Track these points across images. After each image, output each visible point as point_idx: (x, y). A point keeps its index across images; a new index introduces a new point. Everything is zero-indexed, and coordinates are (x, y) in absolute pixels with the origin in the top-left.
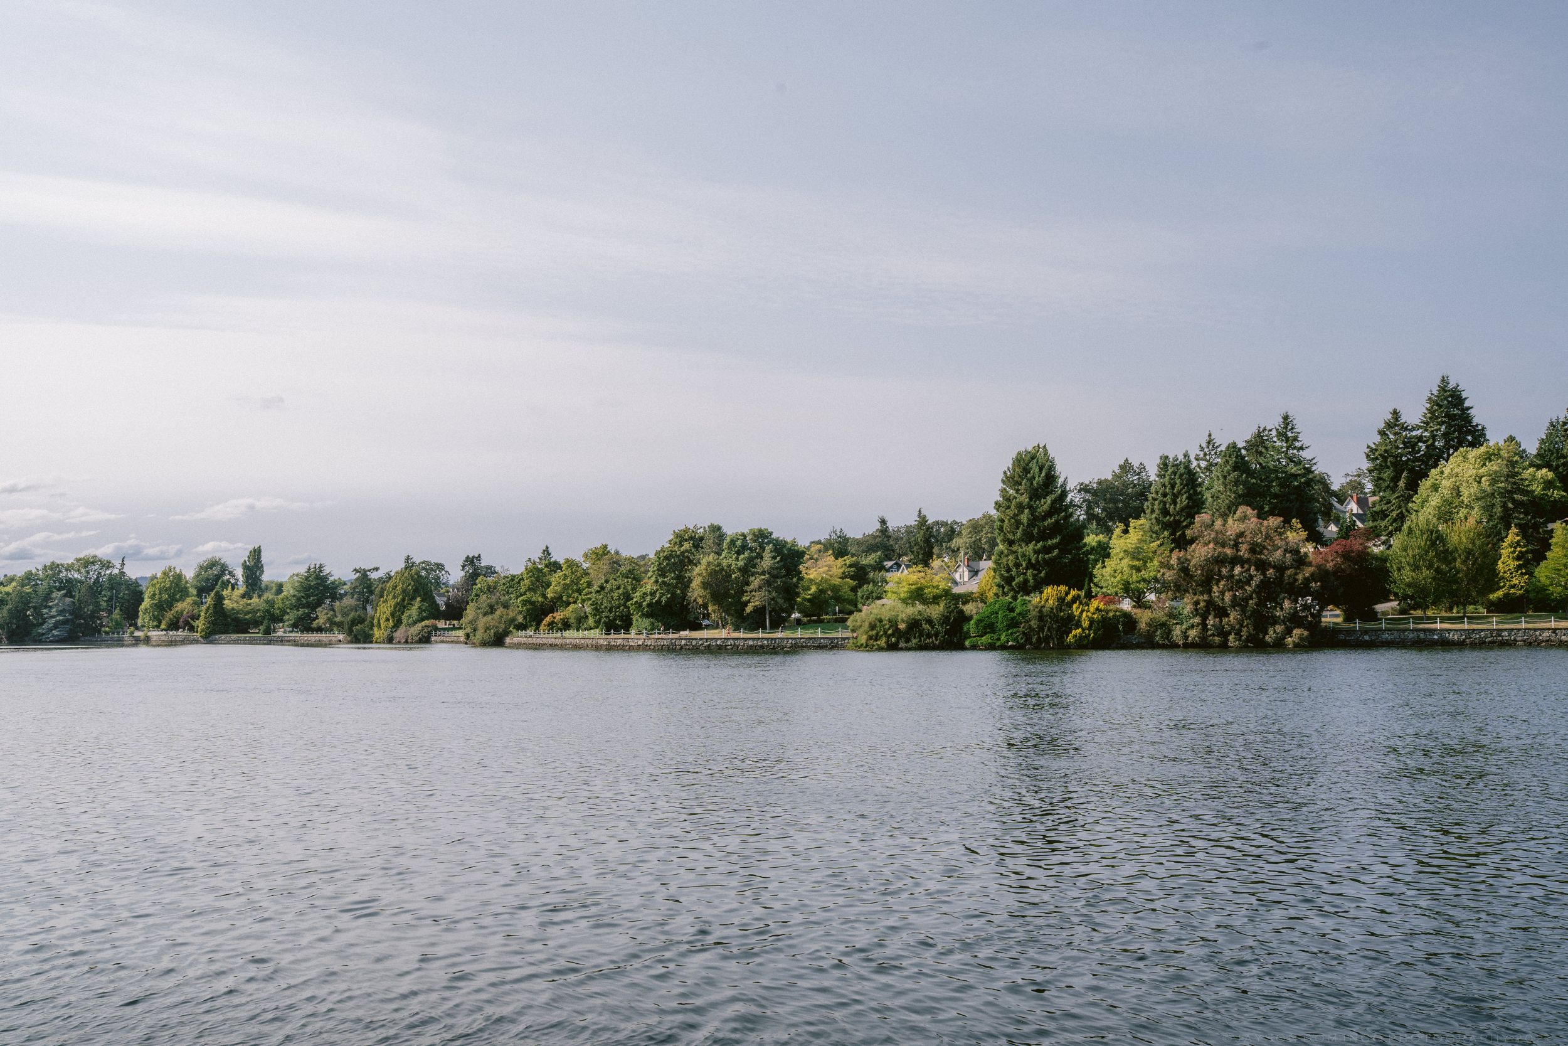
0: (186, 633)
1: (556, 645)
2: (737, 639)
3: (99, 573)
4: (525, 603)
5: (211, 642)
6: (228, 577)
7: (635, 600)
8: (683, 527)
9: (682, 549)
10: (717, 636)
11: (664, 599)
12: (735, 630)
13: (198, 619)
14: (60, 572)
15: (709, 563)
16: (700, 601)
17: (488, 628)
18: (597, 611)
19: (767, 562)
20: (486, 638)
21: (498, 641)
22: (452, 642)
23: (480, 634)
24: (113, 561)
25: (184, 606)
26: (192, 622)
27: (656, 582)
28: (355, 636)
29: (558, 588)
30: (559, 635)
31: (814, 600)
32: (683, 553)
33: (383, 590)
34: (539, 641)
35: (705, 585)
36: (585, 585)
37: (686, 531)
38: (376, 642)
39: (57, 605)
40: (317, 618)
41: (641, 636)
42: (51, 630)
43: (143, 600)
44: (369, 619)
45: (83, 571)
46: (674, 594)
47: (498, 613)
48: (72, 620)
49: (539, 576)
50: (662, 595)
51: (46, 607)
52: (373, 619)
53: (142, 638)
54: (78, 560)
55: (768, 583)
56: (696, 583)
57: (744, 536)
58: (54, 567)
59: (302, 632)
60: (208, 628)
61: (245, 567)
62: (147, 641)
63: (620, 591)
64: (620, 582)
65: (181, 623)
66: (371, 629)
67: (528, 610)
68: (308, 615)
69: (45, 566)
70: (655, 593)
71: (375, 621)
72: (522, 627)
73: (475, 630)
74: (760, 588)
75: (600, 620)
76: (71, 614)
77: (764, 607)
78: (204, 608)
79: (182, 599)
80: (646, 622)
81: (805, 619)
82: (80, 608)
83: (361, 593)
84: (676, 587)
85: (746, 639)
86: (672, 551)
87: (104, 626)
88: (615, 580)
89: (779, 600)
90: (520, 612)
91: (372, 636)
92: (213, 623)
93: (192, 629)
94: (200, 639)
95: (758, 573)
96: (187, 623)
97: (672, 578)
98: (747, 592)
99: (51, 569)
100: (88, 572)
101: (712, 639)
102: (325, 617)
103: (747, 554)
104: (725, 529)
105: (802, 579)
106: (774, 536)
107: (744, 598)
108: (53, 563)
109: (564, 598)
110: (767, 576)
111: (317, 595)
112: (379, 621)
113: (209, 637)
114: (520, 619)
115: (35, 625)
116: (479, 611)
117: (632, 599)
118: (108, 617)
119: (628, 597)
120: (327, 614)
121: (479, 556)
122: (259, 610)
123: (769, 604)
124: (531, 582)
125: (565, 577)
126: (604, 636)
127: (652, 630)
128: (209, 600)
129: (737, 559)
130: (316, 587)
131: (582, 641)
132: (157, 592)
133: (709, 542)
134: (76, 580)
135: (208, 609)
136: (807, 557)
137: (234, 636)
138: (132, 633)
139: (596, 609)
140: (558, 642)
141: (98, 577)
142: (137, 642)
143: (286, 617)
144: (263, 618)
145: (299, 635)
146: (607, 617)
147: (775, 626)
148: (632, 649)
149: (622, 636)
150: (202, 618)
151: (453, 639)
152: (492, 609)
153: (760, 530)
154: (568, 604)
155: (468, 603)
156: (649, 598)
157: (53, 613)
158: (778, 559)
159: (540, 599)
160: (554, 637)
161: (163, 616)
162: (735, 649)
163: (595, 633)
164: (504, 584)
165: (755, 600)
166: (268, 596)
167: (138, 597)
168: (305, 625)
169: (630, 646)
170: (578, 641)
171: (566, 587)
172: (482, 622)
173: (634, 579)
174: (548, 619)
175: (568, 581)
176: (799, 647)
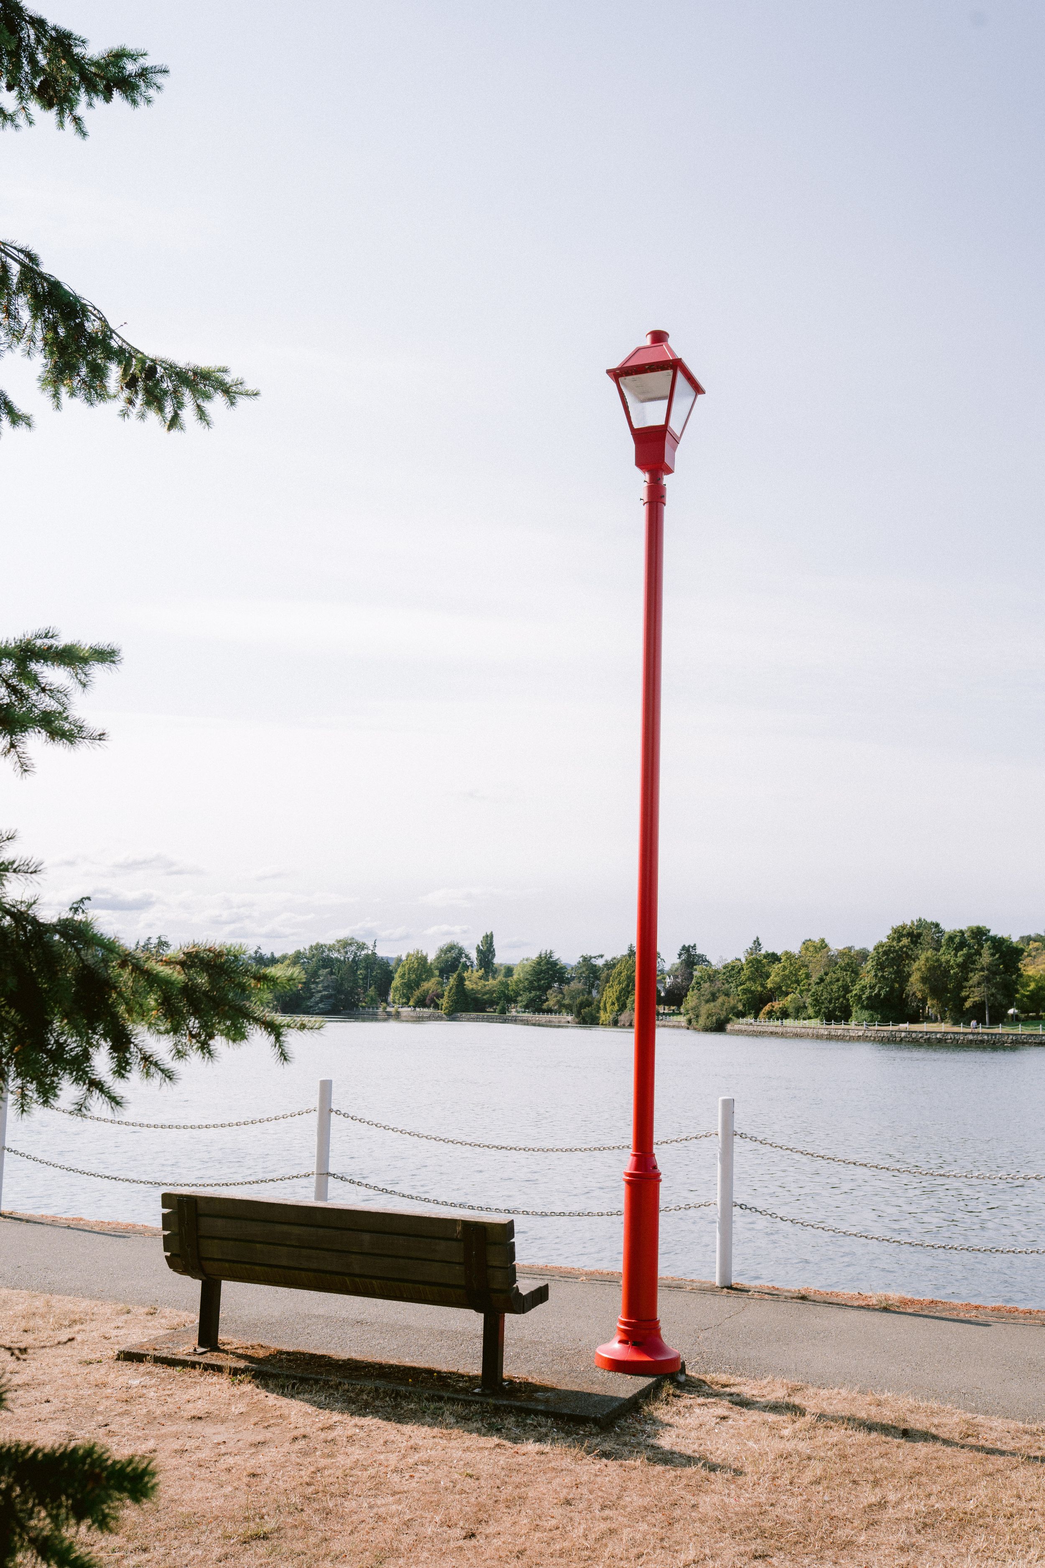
0: (431, 1010)
1: (776, 1033)
2: (957, 1033)
3: (356, 954)
4: (745, 991)
5: (453, 1019)
6: (465, 959)
7: (854, 992)
8: (901, 924)
9: (901, 944)
10: (936, 1030)
11: (883, 993)
12: (954, 1024)
13: (442, 998)
14: (323, 951)
15: (927, 959)
16: (919, 995)
17: (710, 1014)
18: (817, 1002)
19: (986, 958)
20: (709, 1024)
21: (719, 1027)
22: (674, 1026)
23: (702, 1021)
24: (366, 943)
25: (430, 985)
26: (437, 1000)
27: (876, 975)
28: (583, 1019)
29: (777, 979)
30: (779, 1023)
31: (1034, 996)
32: (901, 948)
33: (608, 976)
34: (760, 1029)
35: (924, 980)
36: (803, 976)
37: (904, 927)
38: (602, 1024)
39: (322, 981)
40: (547, 1000)
41: (860, 1027)
42: (317, 1003)
43: (393, 978)
44: (595, 1003)
45: (342, 951)
46: (892, 988)
47: (720, 1000)
48: (335, 995)
49: (758, 967)
50: (881, 989)
51: (314, 982)
52: (599, 1002)
53: (393, 1013)
54: (339, 942)
55: (987, 979)
56: (915, 978)
57: (961, 932)
58: (319, 948)
59: (534, 1013)
60: (451, 1006)
61: (479, 951)
62: (397, 1016)
63: (840, 983)
64: (839, 974)
65: (428, 1001)
66: (598, 1012)
67: (748, 999)
68: (539, 997)
69: (311, 946)
70: (875, 986)
71: (602, 1005)
72: (741, 1015)
73: (697, 1016)
74: (979, 984)
75: (820, 1010)
76: (334, 989)
77: (983, 1003)
78: (447, 988)
79: (427, 979)
80: (866, 1014)
81: (1023, 1016)
82: (342, 984)
83: (587, 978)
84: (894, 981)
85: (966, 1034)
86: (890, 946)
87: (361, 1001)
88: (834, 973)
89: (998, 996)
90: (741, 1000)
91: (598, 1018)
92: (456, 1002)
93: (437, 1006)
94: (444, 1016)
95: (977, 969)
96: (433, 1001)
97: (890, 973)
98: (966, 987)
99: (316, 949)
100: (346, 953)
101: (932, 1032)
102: (555, 999)
103: (965, 951)
104: (943, 926)
105: (1021, 976)
106: (992, 933)
107: (963, 994)
108: (318, 944)
109: (784, 989)
110: (986, 972)
111: (547, 979)
112: (605, 1004)
113: (452, 1015)
114: (740, 1008)
115: (304, 999)
116: (702, 998)
117: (851, 991)
118: (364, 993)
119: (846, 989)
120: (556, 996)
121: (695, 946)
122: (495, 991)
123: (989, 999)
124: (751, 972)
125: (785, 968)
126: (824, 1026)
127: (871, 1021)
128: (452, 981)
129: (956, 955)
130: (545, 972)
131: (803, 1030)
132: (407, 972)
133: (926, 939)
134: (337, 960)
135: (451, 989)
136: (1026, 954)
137: (474, 1015)
138: (385, 1008)
139: (816, 1000)
140: (779, 1030)
141: (354, 957)
142: (389, 1016)
143: (519, 998)
144: (500, 998)
145: (531, 1015)
146: (827, 1008)
147: (995, 1021)
148: (852, 1039)
149: (843, 1026)
150: (446, 997)
151: (674, 1023)
152: (713, 997)
153: (978, 928)
154: (787, 994)
155: (688, 990)
156: (868, 991)
157: (320, 989)
158: (997, 956)
159: (759, 989)
160: (774, 1025)
161: (412, 993)
162: (955, 1042)
163: (815, 1023)
164: (724, 973)
165: (974, 996)
166: (500, 978)
167: (388, 976)
168: (537, 1006)
169: (850, 1037)
170: (799, 1030)
171: (785, 978)
172: (704, 1009)
173: (852, 972)
174: (767, 1008)
175: (787, 972)
176: (1020, 1043)
